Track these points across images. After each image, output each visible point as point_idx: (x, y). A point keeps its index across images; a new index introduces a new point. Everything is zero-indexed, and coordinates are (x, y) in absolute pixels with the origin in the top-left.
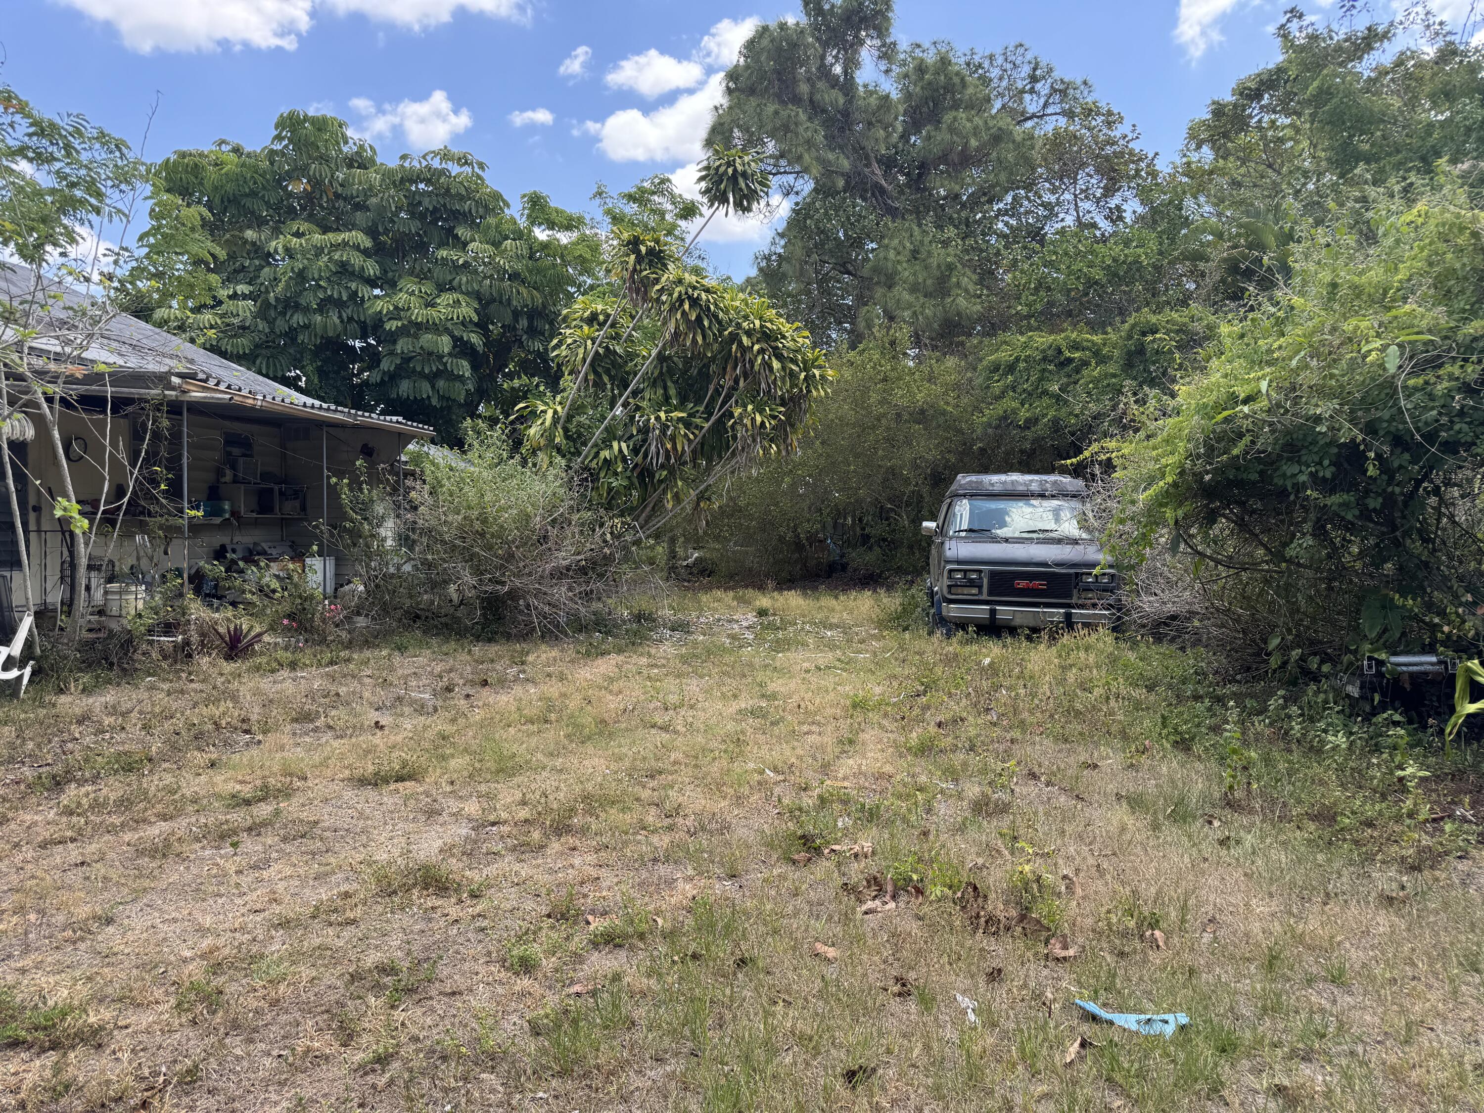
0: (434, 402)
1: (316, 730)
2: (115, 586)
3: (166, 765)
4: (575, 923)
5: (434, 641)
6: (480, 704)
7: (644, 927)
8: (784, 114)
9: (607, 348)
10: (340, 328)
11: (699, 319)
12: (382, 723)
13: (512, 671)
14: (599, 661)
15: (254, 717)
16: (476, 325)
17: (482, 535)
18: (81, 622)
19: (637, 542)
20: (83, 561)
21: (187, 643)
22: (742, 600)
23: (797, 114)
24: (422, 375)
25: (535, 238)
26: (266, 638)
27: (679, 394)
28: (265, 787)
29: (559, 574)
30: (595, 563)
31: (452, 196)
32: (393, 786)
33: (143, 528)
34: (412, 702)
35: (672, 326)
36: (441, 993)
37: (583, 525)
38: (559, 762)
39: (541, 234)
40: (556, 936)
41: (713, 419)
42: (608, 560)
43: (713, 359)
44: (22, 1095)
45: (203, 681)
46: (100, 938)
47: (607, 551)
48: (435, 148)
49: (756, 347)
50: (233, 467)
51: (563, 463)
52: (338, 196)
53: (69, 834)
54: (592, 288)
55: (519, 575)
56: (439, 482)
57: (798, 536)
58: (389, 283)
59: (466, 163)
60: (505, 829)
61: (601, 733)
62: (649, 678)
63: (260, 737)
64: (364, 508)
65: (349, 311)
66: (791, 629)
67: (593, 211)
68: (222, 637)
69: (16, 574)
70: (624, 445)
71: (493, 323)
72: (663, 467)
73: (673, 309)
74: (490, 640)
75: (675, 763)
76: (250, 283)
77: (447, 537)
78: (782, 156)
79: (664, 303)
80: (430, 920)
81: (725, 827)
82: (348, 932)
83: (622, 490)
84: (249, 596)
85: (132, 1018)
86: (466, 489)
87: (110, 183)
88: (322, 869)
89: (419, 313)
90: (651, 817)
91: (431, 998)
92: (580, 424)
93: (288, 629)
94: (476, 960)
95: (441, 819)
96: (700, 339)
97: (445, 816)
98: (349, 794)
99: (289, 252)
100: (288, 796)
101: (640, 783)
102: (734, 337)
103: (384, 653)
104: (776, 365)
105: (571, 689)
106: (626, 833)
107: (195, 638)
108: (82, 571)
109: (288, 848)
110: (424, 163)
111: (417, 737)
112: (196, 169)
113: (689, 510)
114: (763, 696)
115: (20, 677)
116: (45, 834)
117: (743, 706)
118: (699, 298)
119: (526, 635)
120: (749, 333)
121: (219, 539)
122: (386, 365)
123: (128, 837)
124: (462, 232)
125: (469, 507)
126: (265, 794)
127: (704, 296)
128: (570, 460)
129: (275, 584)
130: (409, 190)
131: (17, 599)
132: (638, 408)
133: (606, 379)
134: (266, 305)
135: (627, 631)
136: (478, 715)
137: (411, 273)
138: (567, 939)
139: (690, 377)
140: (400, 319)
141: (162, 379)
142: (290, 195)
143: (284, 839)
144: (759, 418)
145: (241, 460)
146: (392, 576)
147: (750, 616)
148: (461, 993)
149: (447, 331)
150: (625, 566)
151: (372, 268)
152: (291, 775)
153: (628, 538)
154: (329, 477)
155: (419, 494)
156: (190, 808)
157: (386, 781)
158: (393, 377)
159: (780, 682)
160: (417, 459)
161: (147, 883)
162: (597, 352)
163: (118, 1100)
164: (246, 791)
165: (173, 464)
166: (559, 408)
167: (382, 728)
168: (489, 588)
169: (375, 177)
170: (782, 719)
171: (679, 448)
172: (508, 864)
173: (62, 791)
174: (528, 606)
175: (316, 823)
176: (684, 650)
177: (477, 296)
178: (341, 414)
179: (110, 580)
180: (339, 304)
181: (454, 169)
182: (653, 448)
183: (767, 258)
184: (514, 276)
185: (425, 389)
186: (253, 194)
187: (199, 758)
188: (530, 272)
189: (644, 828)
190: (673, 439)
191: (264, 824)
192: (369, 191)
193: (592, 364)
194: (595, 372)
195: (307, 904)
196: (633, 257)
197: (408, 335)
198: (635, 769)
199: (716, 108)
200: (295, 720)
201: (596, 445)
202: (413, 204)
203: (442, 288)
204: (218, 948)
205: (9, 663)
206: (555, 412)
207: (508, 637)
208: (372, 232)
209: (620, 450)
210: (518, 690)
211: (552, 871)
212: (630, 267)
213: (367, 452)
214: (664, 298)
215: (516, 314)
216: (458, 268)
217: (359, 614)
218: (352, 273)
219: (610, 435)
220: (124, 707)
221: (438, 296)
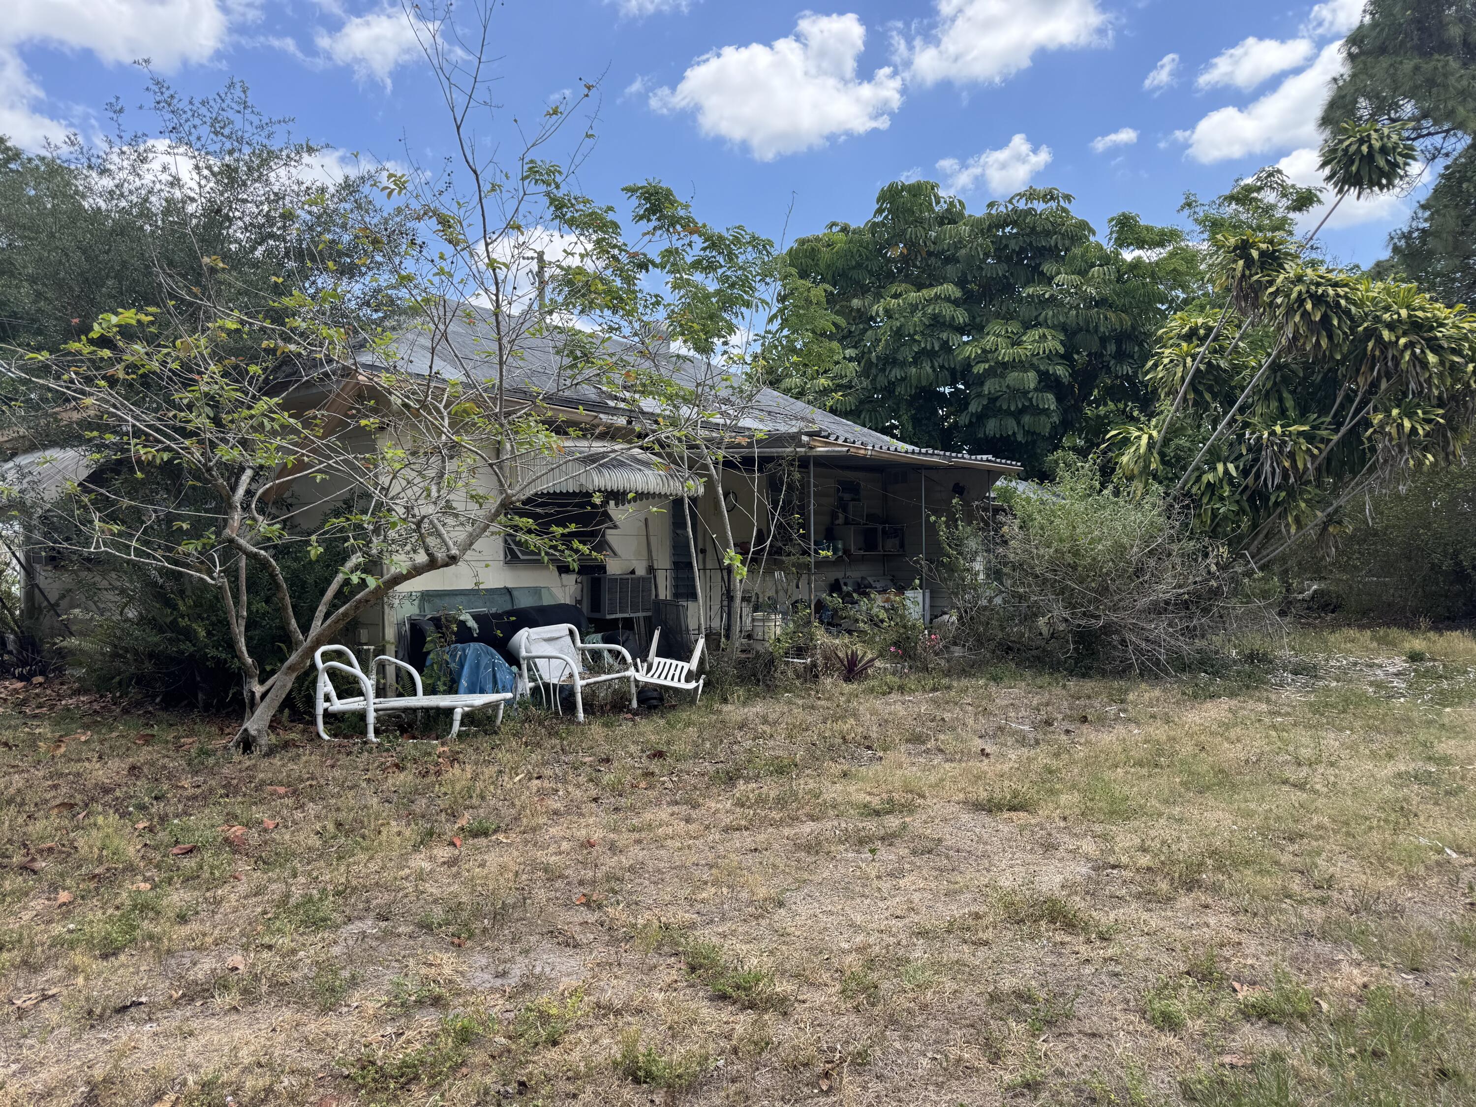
0: (1020, 438)
1: (927, 751)
2: (759, 615)
3: (808, 771)
4: (1220, 987)
5: (1028, 673)
6: (1083, 740)
7: (1304, 1007)
8: (1427, 67)
9: (1209, 364)
10: (932, 377)
11: (1325, 318)
12: (988, 751)
13: (1112, 709)
14: (1209, 705)
15: (874, 735)
16: (1062, 357)
17: (1074, 567)
18: (737, 644)
19: (1249, 574)
20: (739, 595)
21: (814, 665)
22: (1383, 641)
23: (1447, 63)
24: (1009, 413)
25: (1124, 261)
26: (877, 663)
27: (1297, 404)
28: (891, 800)
29: (1158, 609)
30: (1199, 597)
31: (1038, 234)
32: (1006, 815)
33: (780, 565)
34: (1014, 733)
35: (1289, 332)
36: (1080, 1032)
37: (1183, 555)
38: (1176, 811)
39: (1128, 255)
40: (1200, 996)
41: (1343, 430)
42: (1216, 593)
43: (1342, 362)
44: (734, 1042)
45: (828, 699)
46: (776, 918)
47: (1213, 583)
48: (1022, 189)
49: (1402, 341)
50: (845, 510)
51: (1161, 490)
52: (930, 254)
53: (743, 823)
54: (1186, 302)
55: (1115, 609)
56: (1029, 516)
57: (1459, 564)
58: (975, 328)
59: (1052, 198)
60: (1127, 874)
61: (1220, 784)
62: (1274, 727)
63: (881, 754)
64: (958, 544)
65: (940, 360)
66: (1461, 679)
67: (1184, 223)
68: (841, 661)
69: (691, 605)
70: (1231, 467)
71: (1078, 353)
72: (1279, 488)
73: (1290, 312)
74: (1084, 676)
75: (1319, 827)
76: (855, 347)
77: (1038, 571)
78: (1425, 116)
79: (1279, 306)
80: (1060, 955)
81: (1396, 911)
82: (982, 952)
83: (1231, 516)
84: (861, 625)
85: (807, 994)
86: (1057, 521)
87: (758, 278)
88: (951, 887)
89: (1006, 353)
90: (1296, 885)
91: (1071, 1035)
92: (1178, 448)
93: (895, 656)
94: (1114, 1005)
95: (1058, 855)
96: (1324, 343)
97: (1061, 853)
98: (965, 817)
99: (889, 313)
100: (911, 812)
101: (1277, 845)
102: (1371, 333)
103: (981, 682)
104: (1432, 358)
105: (1178, 733)
106: (1267, 898)
107: (820, 661)
108: (738, 601)
109: (917, 861)
110: (1010, 207)
111: (1024, 767)
112: (813, 253)
113: (1313, 534)
114: (1430, 758)
115: (697, 688)
116: (727, 820)
117: (1403, 769)
118: (1325, 294)
119: (1123, 671)
120: (1391, 326)
121: (834, 574)
122: (974, 407)
123: (787, 831)
124: (1048, 268)
125: (1061, 540)
126: (891, 808)
127: (1331, 291)
128: (1168, 487)
129: (883, 615)
130: (995, 236)
131: (692, 624)
132: (1246, 425)
133: (1208, 397)
134: (870, 363)
135: (1239, 672)
136: (1081, 752)
137: (998, 315)
138: (1212, 1002)
139: (1312, 384)
140: (987, 361)
141: (794, 438)
142: (889, 260)
143: (914, 852)
144: (1407, 424)
145: (851, 504)
146: (985, 608)
147: (1397, 660)
148: (1101, 1037)
149: (1033, 366)
150: (1234, 600)
151: (961, 316)
152: (911, 792)
153: (1239, 569)
154: (928, 516)
155: (1011, 528)
156: (831, 813)
157: (999, 808)
158: (981, 418)
159: (1452, 742)
160: (1007, 495)
161: (806, 876)
162: (1198, 369)
163: (806, 1065)
164: (875, 802)
165: (803, 510)
166: (1155, 433)
167: (988, 755)
168: (1083, 622)
169: (964, 230)
170: (1461, 789)
171: (1300, 466)
172: (1133, 911)
173: (734, 786)
174: (1123, 642)
175: (940, 840)
176: (1312, 698)
177: (1063, 328)
178: (936, 457)
179: (756, 609)
180: (931, 354)
181: (1039, 206)
182: (1267, 467)
183: (1407, 236)
184: (1101, 303)
185: (1011, 425)
186: (859, 265)
187: (835, 769)
188: (1118, 295)
189: (1289, 897)
190: (1292, 456)
191: (894, 835)
192: (959, 244)
193: (1192, 383)
194: (1196, 391)
195: (940, 918)
196: (1241, 263)
197: (995, 375)
198: (1269, 829)
199: (1335, 80)
200: (908, 741)
201: (1197, 468)
202: (1001, 249)
203: (1027, 326)
204: (870, 946)
205: (689, 677)
206: (1151, 437)
207: (1104, 674)
208: (961, 283)
209: (1226, 472)
210: (1120, 730)
211: (1183, 927)
212: (1238, 274)
213: (959, 490)
214: (1279, 300)
215: (1104, 340)
216: (1044, 303)
217: (955, 644)
218: (944, 324)
219: (1214, 456)
220: (772, 717)
221: (1024, 334)
